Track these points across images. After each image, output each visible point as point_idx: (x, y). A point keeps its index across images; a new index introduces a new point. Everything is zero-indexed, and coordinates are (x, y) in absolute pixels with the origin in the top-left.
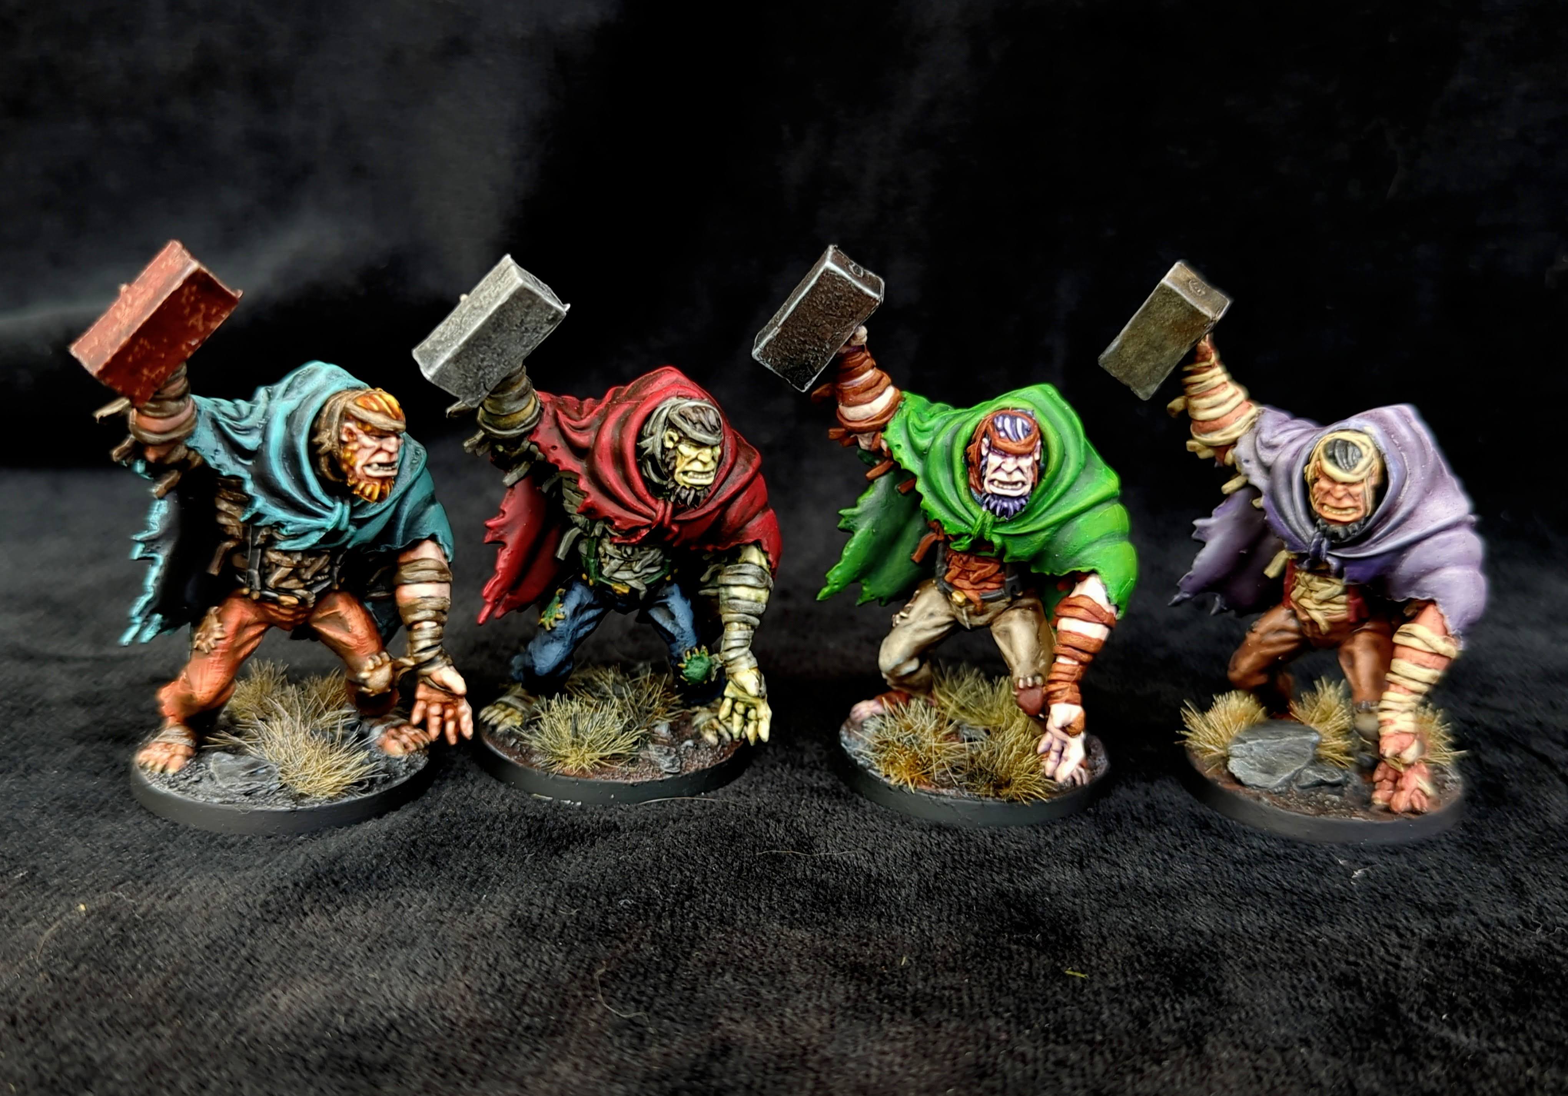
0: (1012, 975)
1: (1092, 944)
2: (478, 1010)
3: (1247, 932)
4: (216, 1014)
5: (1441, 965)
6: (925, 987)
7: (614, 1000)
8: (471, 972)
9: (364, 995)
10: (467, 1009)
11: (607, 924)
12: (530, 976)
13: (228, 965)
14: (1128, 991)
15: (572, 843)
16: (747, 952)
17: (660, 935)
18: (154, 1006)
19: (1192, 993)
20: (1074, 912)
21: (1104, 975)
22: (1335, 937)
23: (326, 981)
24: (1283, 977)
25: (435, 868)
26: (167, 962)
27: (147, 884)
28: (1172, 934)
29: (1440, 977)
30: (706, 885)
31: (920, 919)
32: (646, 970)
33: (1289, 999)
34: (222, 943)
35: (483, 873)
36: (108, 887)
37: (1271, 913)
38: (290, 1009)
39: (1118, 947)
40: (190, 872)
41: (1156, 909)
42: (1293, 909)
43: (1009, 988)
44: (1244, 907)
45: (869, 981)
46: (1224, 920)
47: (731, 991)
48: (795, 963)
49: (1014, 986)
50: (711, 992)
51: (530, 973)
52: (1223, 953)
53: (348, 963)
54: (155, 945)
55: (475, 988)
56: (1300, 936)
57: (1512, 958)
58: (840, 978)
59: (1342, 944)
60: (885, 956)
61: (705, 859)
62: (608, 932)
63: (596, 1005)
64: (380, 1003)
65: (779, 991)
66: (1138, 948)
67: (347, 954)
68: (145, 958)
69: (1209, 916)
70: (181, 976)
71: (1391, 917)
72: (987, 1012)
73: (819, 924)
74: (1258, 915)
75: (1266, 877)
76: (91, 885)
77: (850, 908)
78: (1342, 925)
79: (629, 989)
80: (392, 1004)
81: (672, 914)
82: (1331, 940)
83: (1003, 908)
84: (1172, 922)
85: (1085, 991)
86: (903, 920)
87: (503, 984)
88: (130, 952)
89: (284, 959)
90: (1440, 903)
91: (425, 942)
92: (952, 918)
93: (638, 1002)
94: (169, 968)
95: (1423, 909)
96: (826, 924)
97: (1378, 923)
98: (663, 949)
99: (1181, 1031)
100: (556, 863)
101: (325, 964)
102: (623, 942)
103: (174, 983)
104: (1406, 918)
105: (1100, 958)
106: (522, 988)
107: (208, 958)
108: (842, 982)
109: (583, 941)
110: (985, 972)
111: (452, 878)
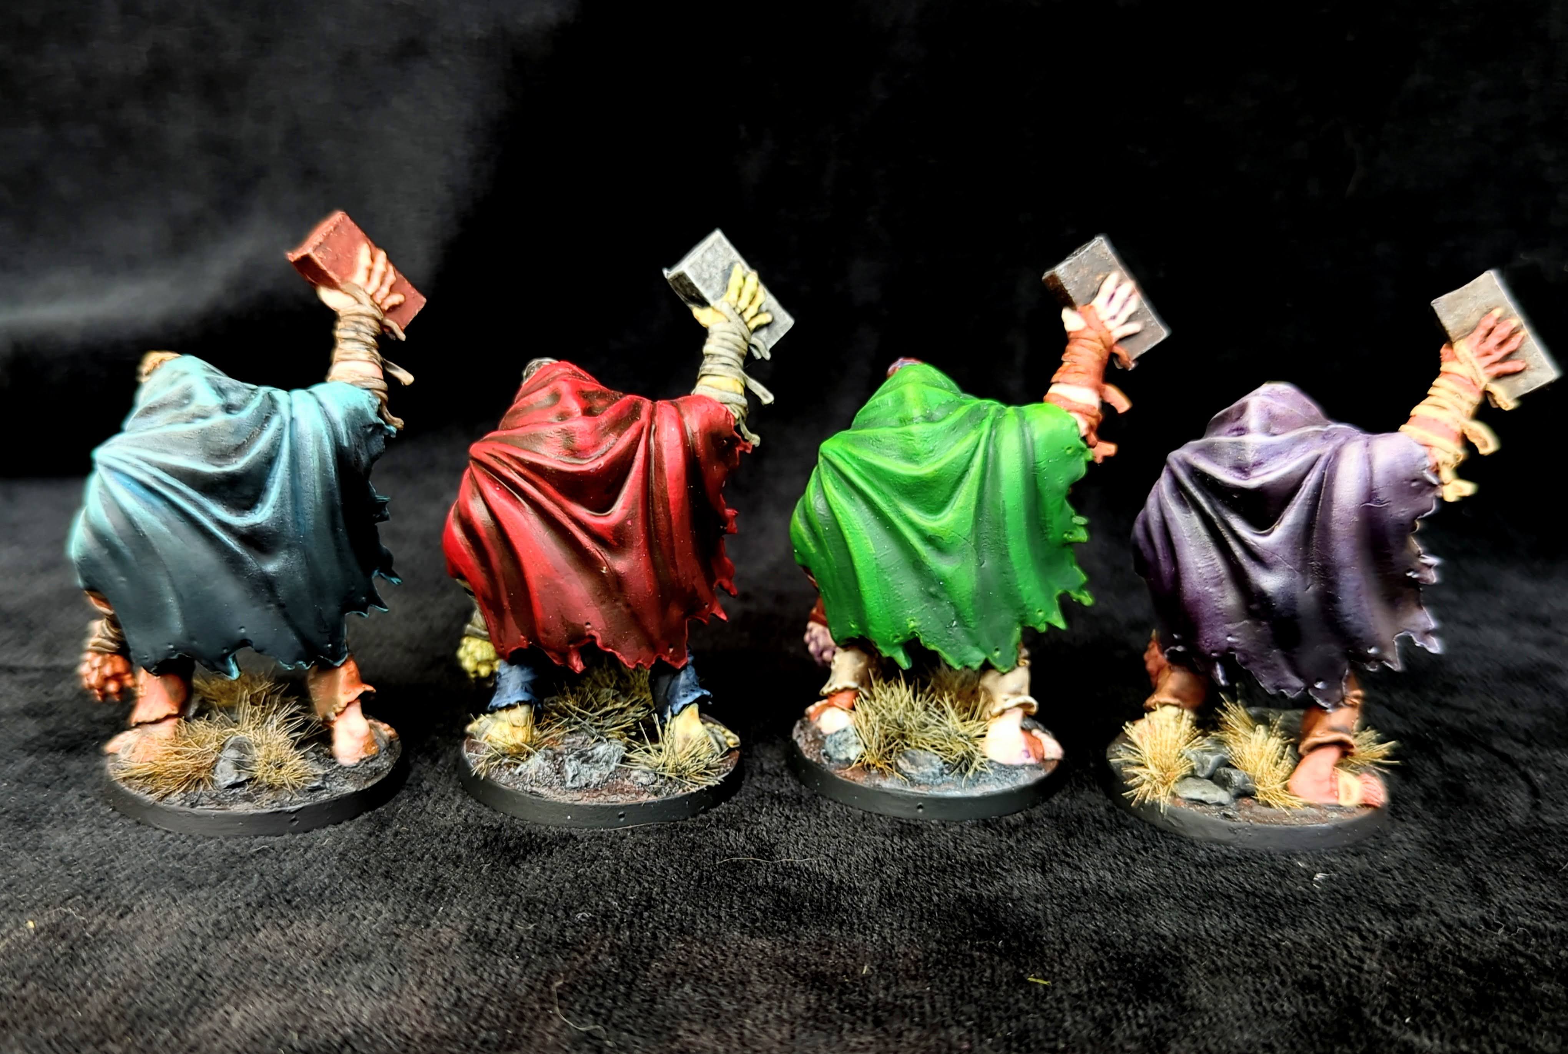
0: (974, 983)
1: (1054, 950)
2: (434, 1025)
3: (1210, 935)
4: (167, 1031)
5: (1404, 968)
6: (886, 996)
7: (572, 1013)
8: (427, 987)
9: (318, 1012)
10: (422, 1024)
11: (565, 937)
12: (487, 989)
13: (180, 981)
14: (1091, 998)
15: (529, 852)
16: (707, 962)
17: (618, 946)
18: (104, 1023)
19: (1155, 999)
20: (1037, 918)
21: (1067, 982)
22: (1297, 940)
23: (280, 996)
24: (1246, 982)
25: (389, 881)
26: (117, 979)
27: (97, 898)
28: (1135, 939)
29: (1403, 979)
30: (665, 894)
31: (882, 927)
32: (605, 982)
33: (1253, 1004)
34: (174, 960)
35: (439, 884)
36: (57, 902)
37: (1234, 916)
38: (242, 1027)
39: (1080, 953)
40: (141, 886)
41: (1119, 914)
42: (1256, 911)
43: (971, 996)
44: (1207, 910)
45: (830, 991)
46: (1187, 924)
47: (691, 1003)
48: (756, 972)
49: (976, 994)
50: (670, 1003)
51: (487, 987)
52: (1186, 958)
53: (302, 977)
54: (105, 963)
55: (430, 1002)
56: (1263, 939)
57: (1474, 959)
58: (801, 987)
59: (1305, 948)
60: (846, 965)
61: (663, 870)
62: (565, 944)
63: (555, 1018)
64: (334, 1019)
65: (739, 1001)
66: (1100, 953)
67: (300, 969)
68: (95, 975)
69: (1172, 920)
70: (131, 993)
71: (1354, 919)
72: (949, 1021)
73: (780, 932)
74: (1221, 918)
75: (1228, 880)
76: (40, 900)
77: (812, 916)
78: (1305, 928)
79: (588, 1001)
80: (346, 1020)
81: (631, 925)
82: (1294, 943)
83: (965, 914)
84: (1135, 927)
85: (1048, 998)
86: (865, 928)
87: (460, 998)
88: (80, 970)
89: (237, 974)
90: (1402, 904)
91: (381, 957)
92: (914, 925)
93: (597, 1015)
94: (119, 985)
95: (1386, 911)
96: (786, 933)
97: (1341, 925)
98: (622, 960)
99: (1145, 1037)
100: (513, 874)
101: (278, 979)
102: (581, 954)
103: (124, 1000)
104: (1369, 920)
105: (1062, 965)
106: (478, 1002)
107: (158, 975)
108: (802, 992)
109: (540, 954)
110: (947, 980)
111: (408, 889)
